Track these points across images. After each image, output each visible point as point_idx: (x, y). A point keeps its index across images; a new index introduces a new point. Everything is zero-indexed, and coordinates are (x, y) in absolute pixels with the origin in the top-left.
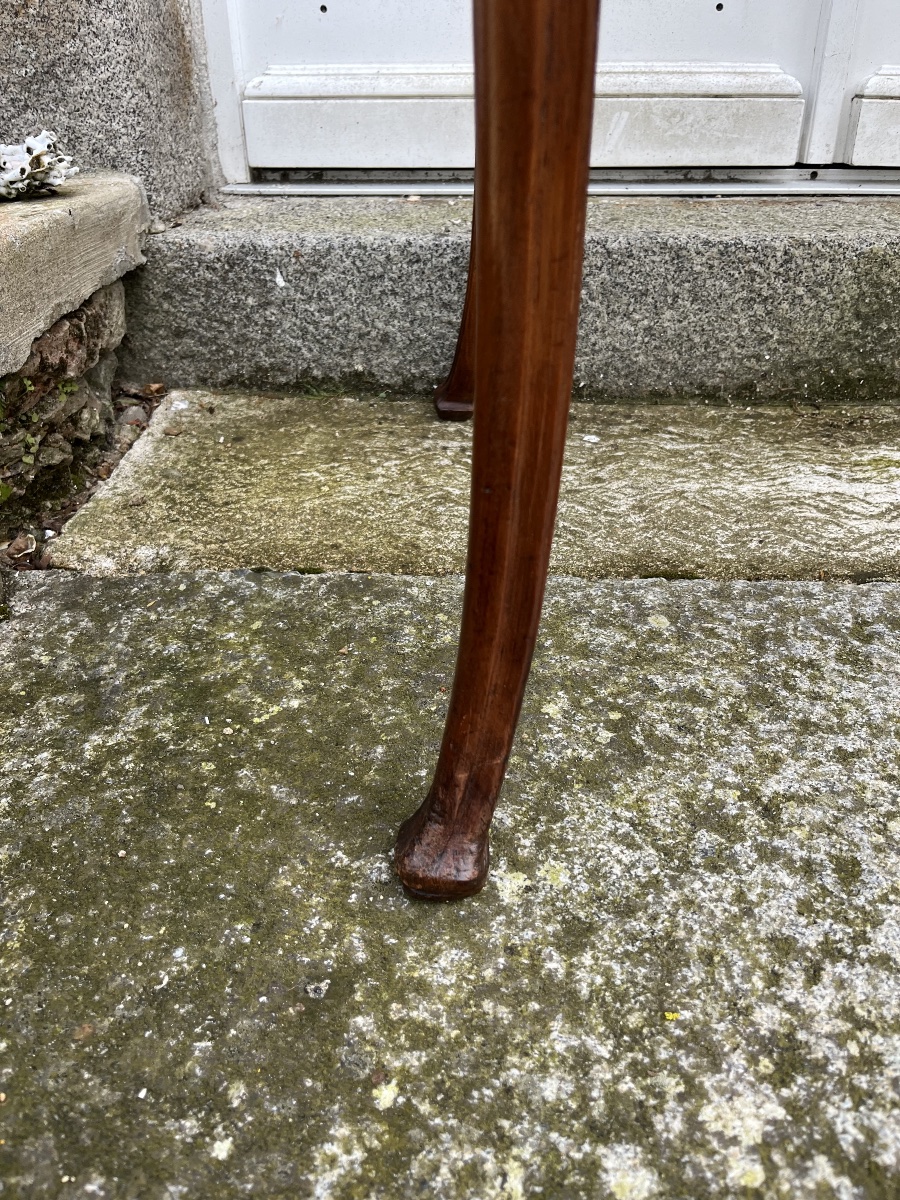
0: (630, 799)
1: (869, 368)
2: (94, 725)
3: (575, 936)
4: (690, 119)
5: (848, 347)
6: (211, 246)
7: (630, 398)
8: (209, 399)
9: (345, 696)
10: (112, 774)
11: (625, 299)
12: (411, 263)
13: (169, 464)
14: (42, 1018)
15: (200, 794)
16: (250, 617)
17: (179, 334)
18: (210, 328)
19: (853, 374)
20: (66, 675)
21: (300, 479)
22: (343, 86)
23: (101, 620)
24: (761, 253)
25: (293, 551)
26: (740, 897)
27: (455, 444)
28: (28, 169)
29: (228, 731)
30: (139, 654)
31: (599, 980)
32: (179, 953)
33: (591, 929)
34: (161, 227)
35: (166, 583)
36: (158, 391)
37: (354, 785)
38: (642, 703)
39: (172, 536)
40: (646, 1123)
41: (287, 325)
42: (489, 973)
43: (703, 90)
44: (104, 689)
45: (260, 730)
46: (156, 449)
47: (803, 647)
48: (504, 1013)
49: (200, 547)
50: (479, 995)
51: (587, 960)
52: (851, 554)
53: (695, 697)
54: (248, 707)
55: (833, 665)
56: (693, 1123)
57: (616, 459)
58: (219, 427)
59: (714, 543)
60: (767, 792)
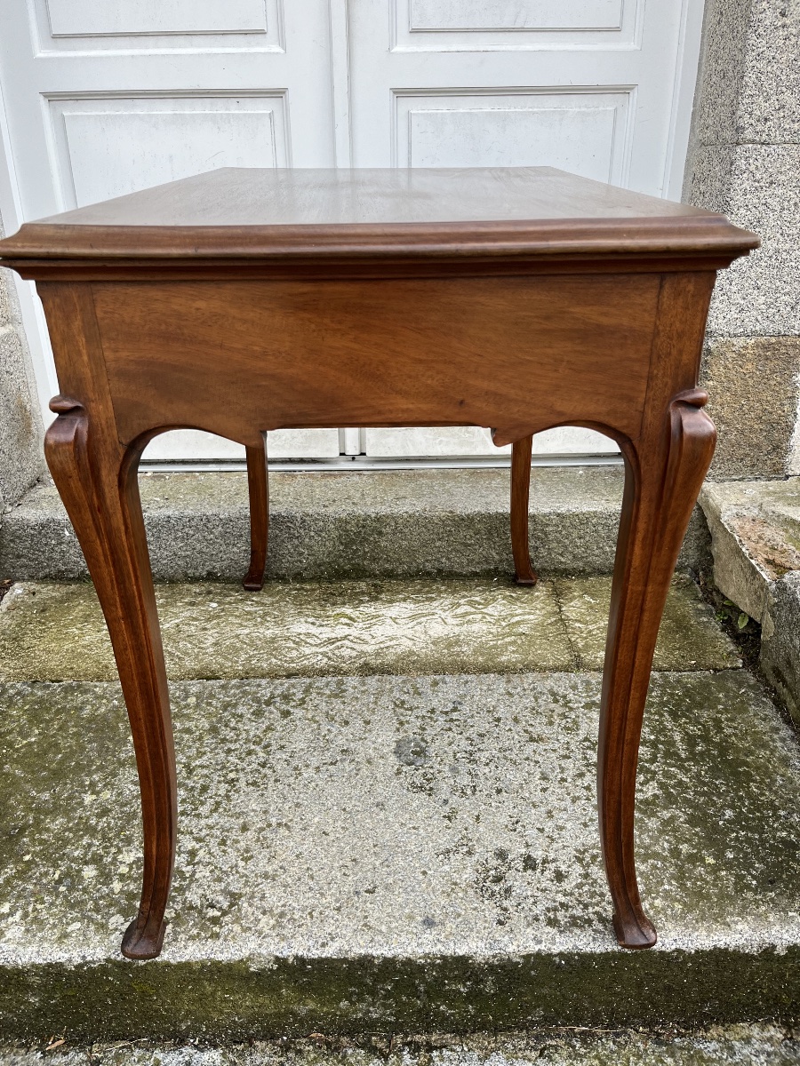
1: (353, 565)
3: (105, 812)
4: (284, 438)
5: (341, 556)
6: (33, 519)
8: (34, 587)
9: (53, 736)
13: (7, 627)
16: (25, 703)
17: (19, 557)
18: (33, 554)
19: (347, 568)
21: (67, 633)
24: (291, 519)
25: (52, 672)
29: (4, 751)
31: (106, 825)
33: (110, 811)
34: (9, 509)
36: (8, 583)
37: (45, 769)
40: (101, 860)
41: (72, 552)
42: (70, 825)
45: (17, 750)
46: (2, 618)
47: (242, 709)
48: (71, 835)
49: (11, 671)
50: (65, 831)
51: (104, 819)
52: (292, 665)
53: (188, 731)
54: (13, 742)
55: (249, 716)
56: (115, 859)
57: (219, 617)
58: (36, 604)
59: (237, 662)
60: (194, 765)
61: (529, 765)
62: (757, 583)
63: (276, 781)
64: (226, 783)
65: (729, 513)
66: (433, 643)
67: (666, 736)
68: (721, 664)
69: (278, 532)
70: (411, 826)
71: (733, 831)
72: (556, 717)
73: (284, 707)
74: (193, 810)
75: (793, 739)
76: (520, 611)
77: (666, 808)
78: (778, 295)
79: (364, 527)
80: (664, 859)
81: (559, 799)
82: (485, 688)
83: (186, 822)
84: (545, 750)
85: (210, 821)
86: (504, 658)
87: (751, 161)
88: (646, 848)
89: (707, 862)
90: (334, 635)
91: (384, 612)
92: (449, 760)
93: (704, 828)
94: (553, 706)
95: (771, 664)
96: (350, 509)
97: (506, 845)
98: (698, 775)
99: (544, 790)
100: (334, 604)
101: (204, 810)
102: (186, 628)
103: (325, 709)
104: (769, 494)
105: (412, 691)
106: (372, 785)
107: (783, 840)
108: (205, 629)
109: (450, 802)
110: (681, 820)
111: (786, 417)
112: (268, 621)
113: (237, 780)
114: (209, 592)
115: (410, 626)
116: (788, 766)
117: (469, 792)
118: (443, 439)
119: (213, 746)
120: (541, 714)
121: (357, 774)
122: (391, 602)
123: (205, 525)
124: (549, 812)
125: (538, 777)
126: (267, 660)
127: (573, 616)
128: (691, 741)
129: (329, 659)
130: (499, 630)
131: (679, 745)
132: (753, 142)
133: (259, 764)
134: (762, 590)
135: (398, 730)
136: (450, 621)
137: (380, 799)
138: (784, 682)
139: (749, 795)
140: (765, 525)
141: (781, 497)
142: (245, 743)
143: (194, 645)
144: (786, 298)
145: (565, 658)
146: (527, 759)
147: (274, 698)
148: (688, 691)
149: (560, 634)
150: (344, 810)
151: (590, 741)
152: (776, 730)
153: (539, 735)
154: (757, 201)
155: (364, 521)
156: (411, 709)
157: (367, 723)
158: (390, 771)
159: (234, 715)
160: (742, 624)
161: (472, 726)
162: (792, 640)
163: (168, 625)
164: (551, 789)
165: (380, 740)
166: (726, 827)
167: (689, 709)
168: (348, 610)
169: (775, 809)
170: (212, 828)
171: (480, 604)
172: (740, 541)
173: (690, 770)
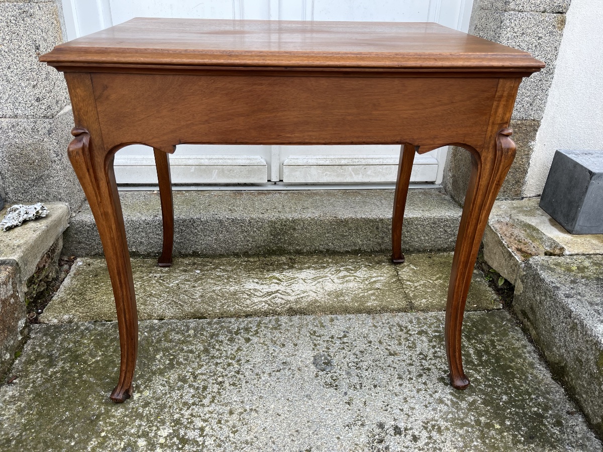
0: (167, 376)
1: (278, 247)
2: (51, 366)
3: (147, 404)
4: (236, 171)
5: (271, 242)
7: (214, 256)
8: (89, 260)
9: (111, 356)
10: (55, 378)
11: (208, 232)
12: (146, 224)
13: (75, 286)
14: (40, 426)
15: (74, 381)
16: (91, 335)
17: (80, 243)
18: (89, 241)
19: (274, 249)
20: (44, 354)
22: (133, 163)
23: (53, 338)
24: (243, 221)
25: (105, 314)
26: (182, 395)
27: (159, 275)
28: (35, 214)
29: (82, 366)
30: (63, 347)
31: (148, 412)
32: (67, 413)
33: (150, 403)
34: (74, 215)
35: (70, 326)
36: (74, 258)
37: (108, 377)
38: (179, 354)
39: (73, 311)
40: (148, 435)
42: (127, 413)
43: (238, 164)
44: (54, 358)
45: (89, 366)
46: (71, 281)
47: (221, 338)
48: (128, 419)
49: (81, 314)
50: (124, 417)
51: (147, 409)
52: (248, 309)
53: (191, 352)
54: (87, 360)
55: (226, 342)
56: (156, 434)
57: (202, 279)
58: (91, 271)
59: (216, 307)
60: (197, 373)
61: (390, 370)
62: (512, 262)
63: (247, 382)
64: (217, 384)
65: (493, 220)
66: (328, 295)
67: (465, 351)
68: (491, 307)
69: (235, 228)
70: (327, 409)
71: (508, 408)
72: (402, 340)
73: (246, 336)
74: (199, 401)
75: (535, 352)
76: (375, 275)
77: (470, 395)
78: (523, 97)
79: (285, 225)
80: (472, 427)
81: (410, 391)
82: (361, 323)
83: (196, 409)
84: (399, 360)
85: (211, 409)
86: (369, 304)
87: (512, 21)
88: (462, 420)
89: (496, 427)
90: (270, 290)
91: (298, 276)
92: (345, 367)
93: (492, 407)
94: (400, 333)
95: (520, 308)
96: (277, 215)
97: (383, 420)
98: (485, 375)
99: (401, 385)
100: (268, 271)
101: (206, 401)
102: (183, 286)
103: (270, 337)
104: (514, 208)
105: (319, 325)
106: (302, 384)
107: (536, 413)
108: (194, 287)
109: (348, 393)
110: (479, 402)
111: (524, 165)
112: (231, 282)
113: (224, 382)
114: (194, 264)
115: (314, 284)
116: (534, 368)
117: (358, 387)
118: (328, 173)
119: (207, 361)
120: (394, 338)
121: (293, 377)
122: (301, 269)
123: (192, 224)
124: (405, 399)
125: (396, 377)
126: (233, 306)
127: (405, 277)
128: (479, 353)
129: (269, 305)
130: (365, 286)
131: (473, 356)
132: (514, 10)
133: (235, 372)
134: (516, 266)
135: (314, 349)
136: (336, 280)
137: (308, 393)
138: (528, 319)
139: (515, 385)
140: (513, 227)
141: (521, 210)
142: (226, 359)
143: (189, 297)
144: (527, 99)
145: (403, 304)
146: (389, 366)
147: (240, 330)
148: (474, 323)
149: (399, 289)
150: (288, 399)
151: (423, 355)
152: (525, 346)
153: (394, 352)
154: (515, 44)
155: (285, 222)
156: (320, 336)
157: (296, 345)
158: (312, 375)
159: (217, 341)
160: (501, 283)
161: (356, 346)
162: (534, 297)
163: (172, 285)
164: (405, 384)
165: (304, 356)
166: (504, 406)
167: (476, 335)
168: (276, 274)
169: (530, 395)
170: (212, 413)
171: (352, 270)
172: (501, 237)
173: (481, 372)
